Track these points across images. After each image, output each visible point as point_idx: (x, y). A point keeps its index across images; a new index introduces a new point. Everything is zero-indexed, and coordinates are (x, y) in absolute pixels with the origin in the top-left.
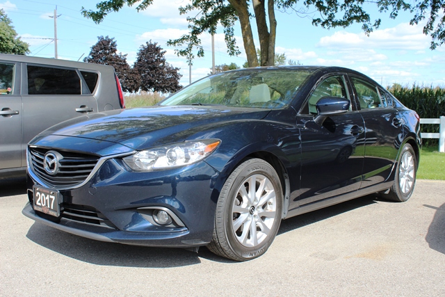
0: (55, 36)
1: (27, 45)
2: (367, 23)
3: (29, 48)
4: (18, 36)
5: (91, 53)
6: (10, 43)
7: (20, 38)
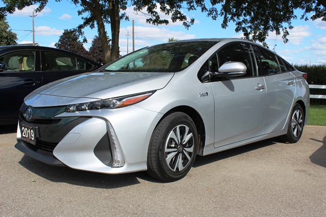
0: (33, 29)
1: (16, 35)
2: (186, 21)
3: (17, 37)
4: (9, 29)
5: (60, 41)
6: (4, 33)
7: (11, 30)
